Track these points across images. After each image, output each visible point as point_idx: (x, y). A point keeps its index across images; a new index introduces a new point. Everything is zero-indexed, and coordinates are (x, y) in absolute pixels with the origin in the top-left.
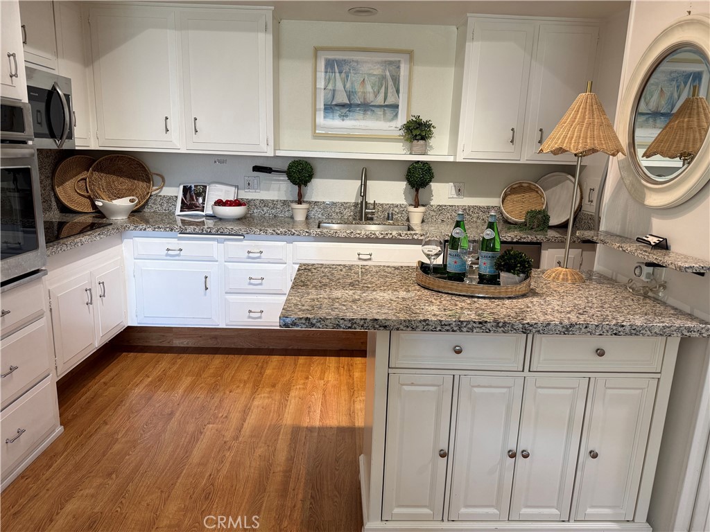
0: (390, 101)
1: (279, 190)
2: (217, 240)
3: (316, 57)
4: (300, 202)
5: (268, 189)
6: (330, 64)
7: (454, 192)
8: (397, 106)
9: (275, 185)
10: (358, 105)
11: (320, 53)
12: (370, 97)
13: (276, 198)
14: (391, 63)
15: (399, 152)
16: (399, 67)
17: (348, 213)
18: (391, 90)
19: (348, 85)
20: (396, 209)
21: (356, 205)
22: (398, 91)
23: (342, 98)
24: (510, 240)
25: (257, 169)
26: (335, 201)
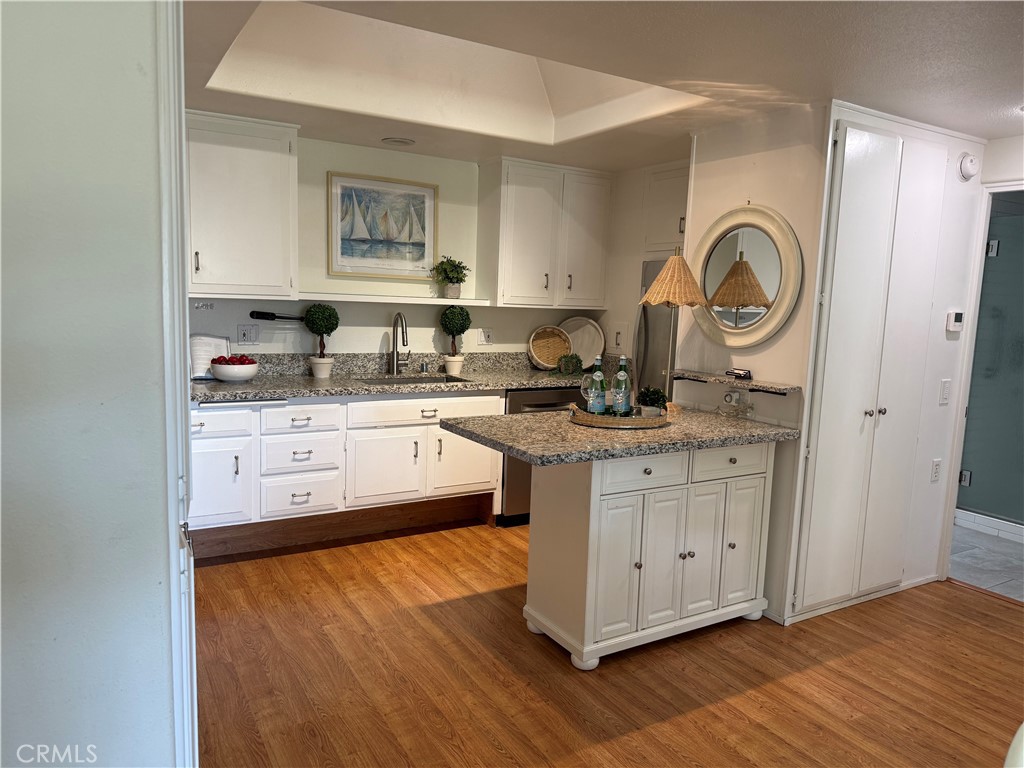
0: (416, 238)
1: (285, 341)
2: (251, 407)
3: (329, 184)
4: (322, 355)
5: (270, 341)
6: (347, 195)
7: (483, 338)
8: (423, 245)
9: (279, 335)
10: (381, 242)
11: (335, 179)
12: (394, 233)
13: (281, 352)
14: (415, 197)
15: (425, 295)
16: (423, 202)
17: (372, 366)
18: (416, 227)
19: (368, 219)
20: (426, 359)
21: (381, 356)
22: (423, 229)
23: (362, 232)
24: (564, 385)
25: (255, 315)
26: (356, 352)
